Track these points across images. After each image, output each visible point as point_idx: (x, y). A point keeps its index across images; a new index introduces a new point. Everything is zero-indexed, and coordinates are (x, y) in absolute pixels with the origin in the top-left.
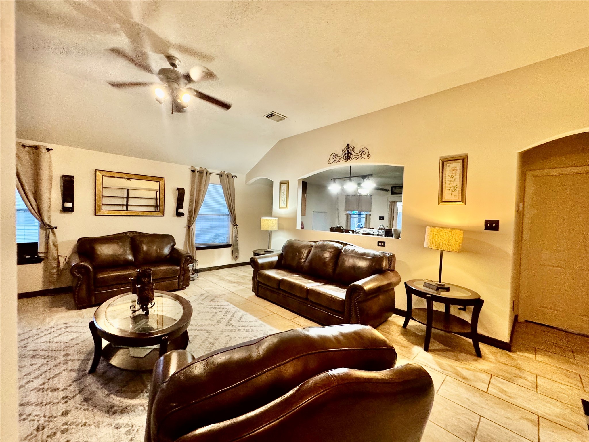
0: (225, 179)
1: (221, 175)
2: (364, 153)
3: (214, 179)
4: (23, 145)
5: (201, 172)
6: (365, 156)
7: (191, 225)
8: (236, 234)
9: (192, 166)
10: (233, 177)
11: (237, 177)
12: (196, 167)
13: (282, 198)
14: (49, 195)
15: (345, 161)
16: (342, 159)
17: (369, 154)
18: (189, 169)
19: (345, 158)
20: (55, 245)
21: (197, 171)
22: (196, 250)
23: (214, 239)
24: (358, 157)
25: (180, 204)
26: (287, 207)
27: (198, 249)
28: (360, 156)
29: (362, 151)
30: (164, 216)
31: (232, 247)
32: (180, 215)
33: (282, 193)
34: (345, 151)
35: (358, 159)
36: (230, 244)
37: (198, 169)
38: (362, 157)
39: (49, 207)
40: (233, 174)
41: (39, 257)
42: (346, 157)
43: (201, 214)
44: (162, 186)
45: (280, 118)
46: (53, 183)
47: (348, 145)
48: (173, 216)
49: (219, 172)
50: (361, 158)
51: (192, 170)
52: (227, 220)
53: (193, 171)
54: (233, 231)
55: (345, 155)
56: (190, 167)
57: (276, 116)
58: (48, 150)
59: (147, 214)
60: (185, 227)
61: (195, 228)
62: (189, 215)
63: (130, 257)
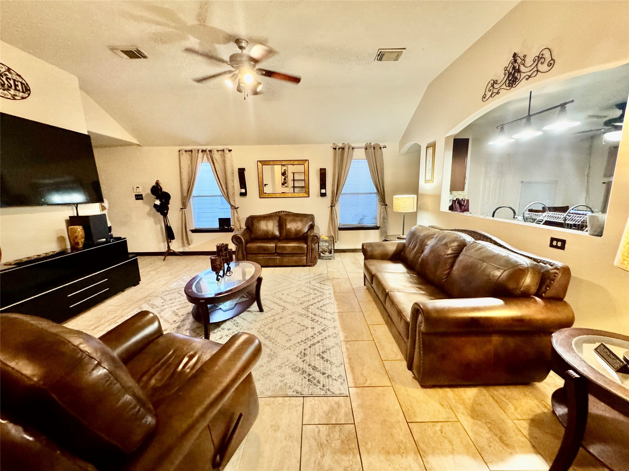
0: (370, 152)
1: (366, 149)
2: (543, 60)
3: (359, 154)
4: (217, 150)
5: (343, 149)
6: (543, 67)
7: (333, 205)
8: (384, 215)
9: (334, 144)
10: (380, 148)
11: (386, 147)
12: (338, 143)
13: (427, 168)
14: (233, 184)
15: (508, 88)
16: (504, 87)
17: (552, 59)
18: (331, 147)
19: (509, 83)
20: (238, 220)
21: (339, 148)
22: (339, 230)
23: (361, 219)
24: (529, 74)
25: (323, 185)
26: (432, 180)
27: (340, 229)
28: (535, 69)
29: (540, 58)
30: (309, 197)
31: (380, 229)
32: (323, 195)
33: (428, 161)
34: (508, 69)
35: (530, 77)
36: (378, 226)
37: (340, 145)
38: (538, 71)
39: (234, 193)
40: (382, 145)
41: (231, 228)
42: (509, 81)
43: (345, 194)
44: (307, 168)
45: (396, 55)
46: (235, 175)
47: (515, 55)
48: (318, 196)
49: (364, 145)
50: (536, 73)
51: (333, 148)
52: (375, 199)
53: (335, 149)
54: (381, 212)
55: (509, 76)
56: (332, 145)
57: (386, 54)
58: (230, 151)
59: (295, 195)
60: (329, 207)
61: (338, 208)
62: (332, 195)
63: (277, 233)
